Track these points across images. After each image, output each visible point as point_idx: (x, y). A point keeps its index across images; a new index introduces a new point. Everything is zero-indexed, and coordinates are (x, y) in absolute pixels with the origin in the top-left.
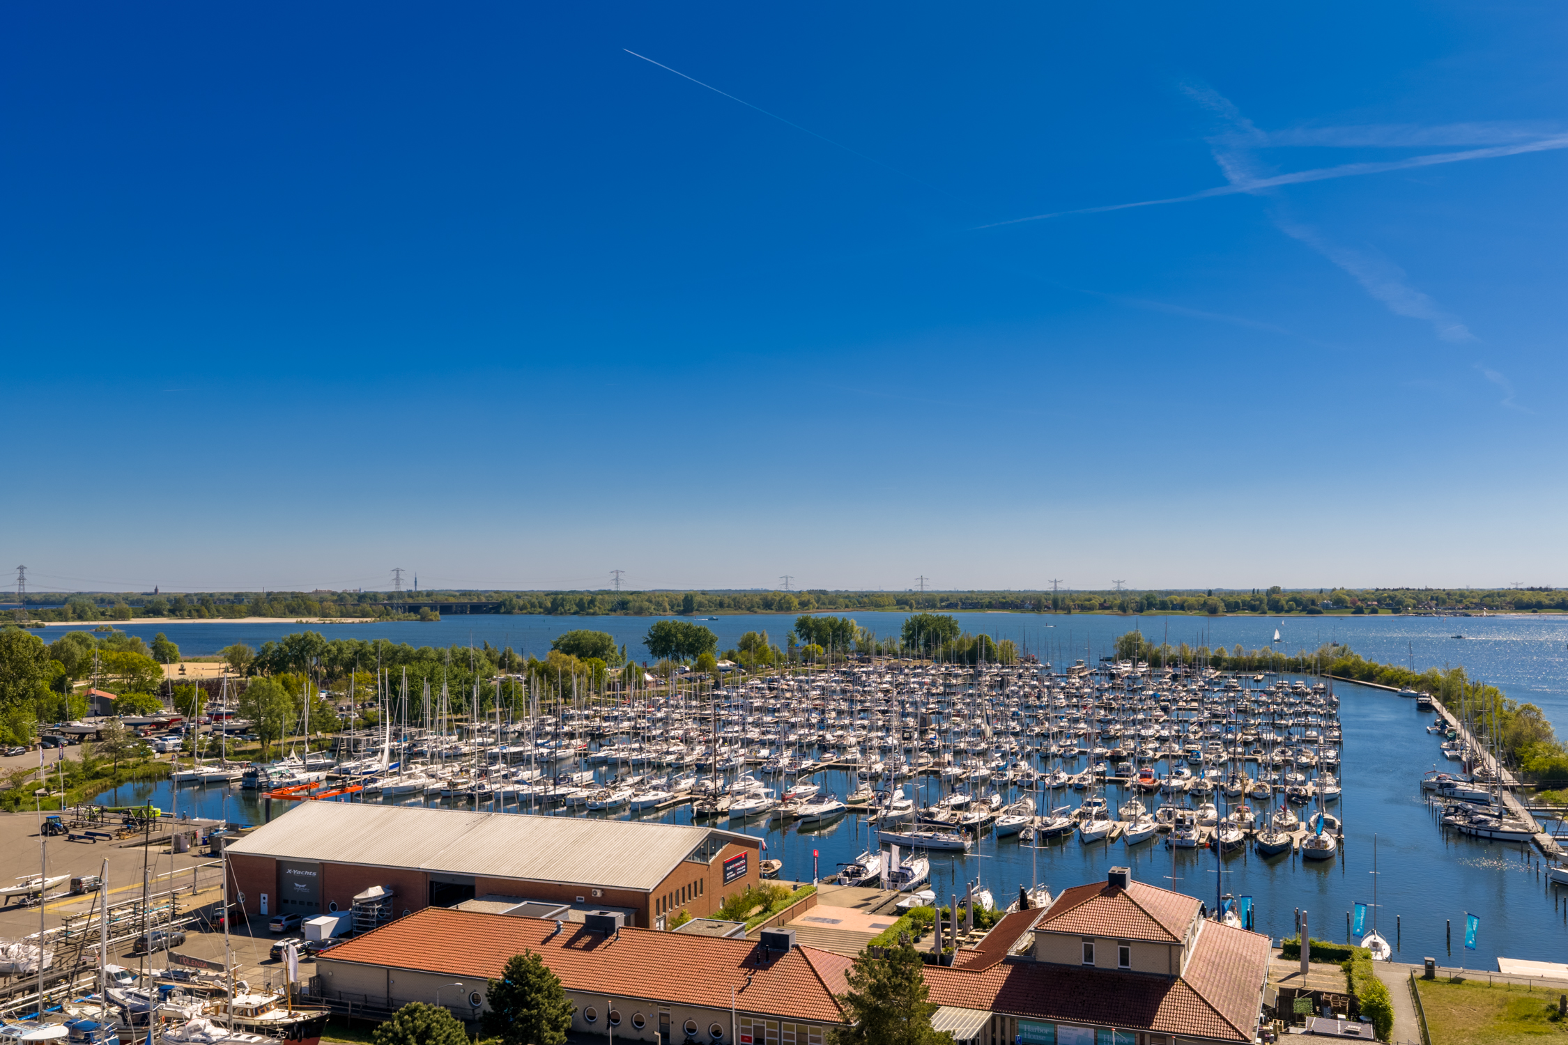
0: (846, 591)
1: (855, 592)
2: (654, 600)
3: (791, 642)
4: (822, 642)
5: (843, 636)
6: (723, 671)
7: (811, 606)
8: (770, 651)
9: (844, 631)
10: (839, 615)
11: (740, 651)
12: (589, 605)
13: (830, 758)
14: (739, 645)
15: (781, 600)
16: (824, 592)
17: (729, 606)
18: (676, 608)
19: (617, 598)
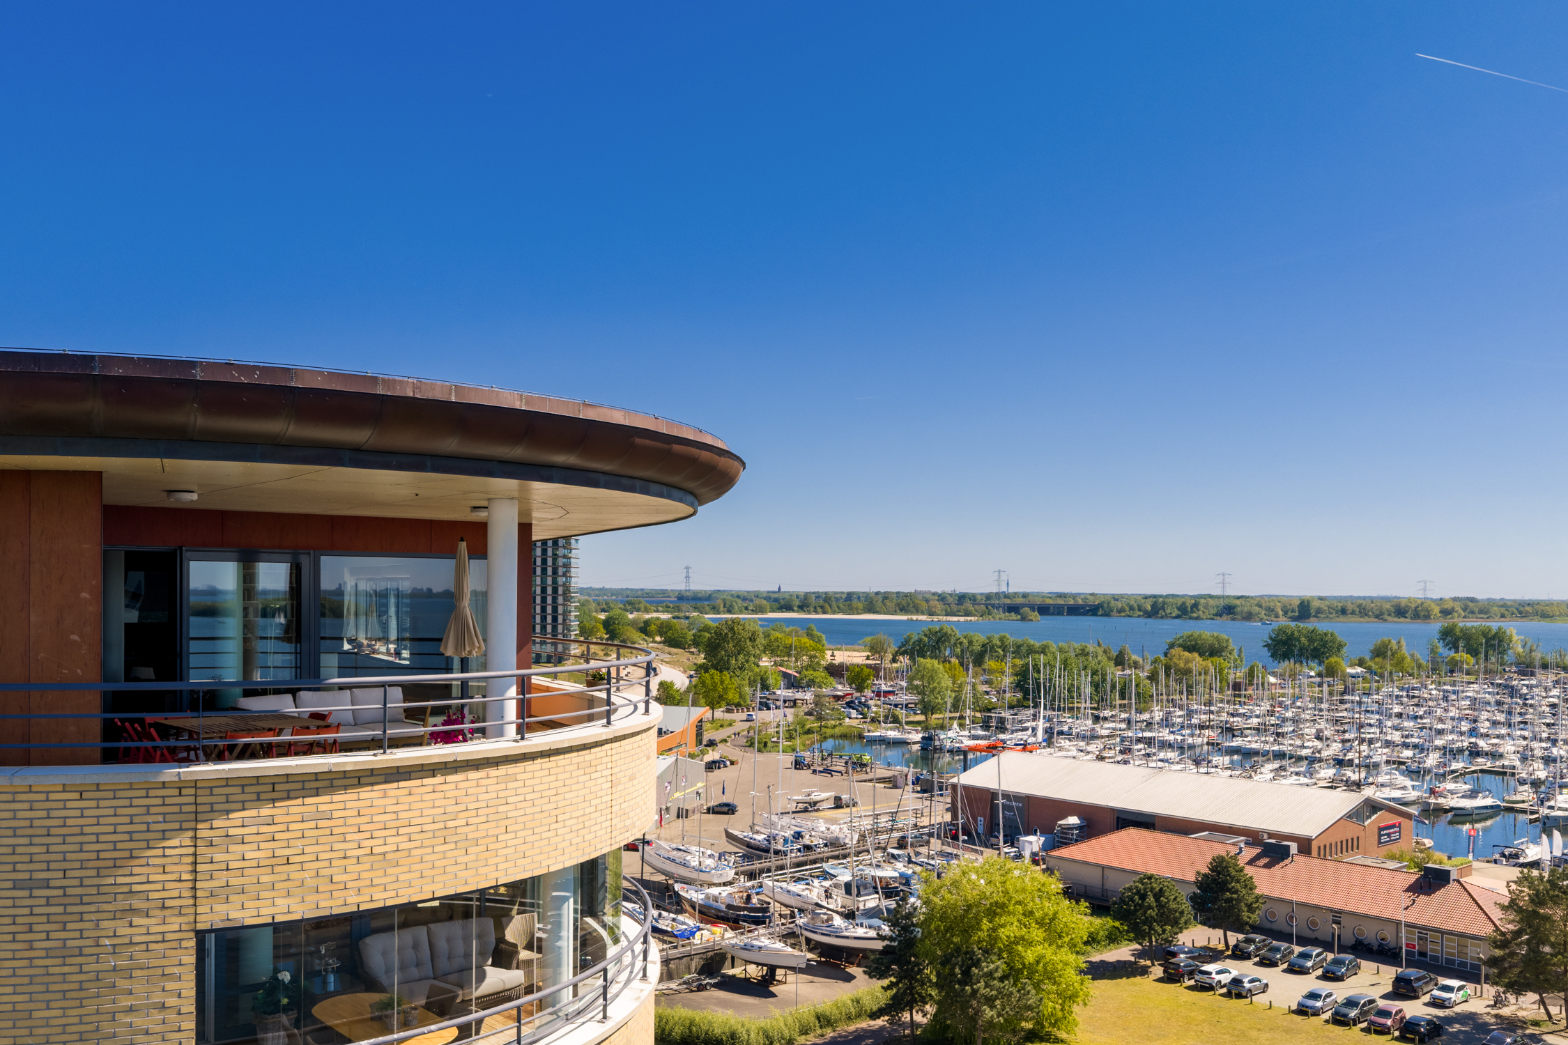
0: (1502, 599)
1: (1515, 601)
2: (1264, 605)
3: (1433, 651)
4: (1473, 652)
5: (1499, 646)
6: (1353, 677)
7: (1456, 615)
8: (1408, 659)
9: (1501, 641)
10: (1494, 625)
11: (1372, 659)
12: (1192, 608)
13: (1483, 763)
14: (1371, 652)
15: (1418, 607)
16: (1473, 600)
17: (1353, 613)
18: (1290, 614)
19: (1222, 603)
